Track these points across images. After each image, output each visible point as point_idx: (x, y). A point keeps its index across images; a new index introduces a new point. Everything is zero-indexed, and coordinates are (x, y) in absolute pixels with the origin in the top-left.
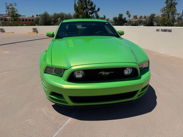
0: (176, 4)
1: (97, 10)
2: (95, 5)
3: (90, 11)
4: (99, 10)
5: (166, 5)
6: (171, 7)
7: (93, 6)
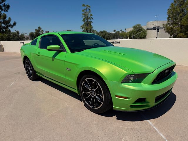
0: (91, 22)
1: (12, 24)
2: (9, 18)
3: (3, 25)
4: (15, 24)
5: (84, 22)
6: (88, 25)
7: (7, 19)
